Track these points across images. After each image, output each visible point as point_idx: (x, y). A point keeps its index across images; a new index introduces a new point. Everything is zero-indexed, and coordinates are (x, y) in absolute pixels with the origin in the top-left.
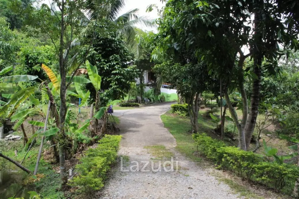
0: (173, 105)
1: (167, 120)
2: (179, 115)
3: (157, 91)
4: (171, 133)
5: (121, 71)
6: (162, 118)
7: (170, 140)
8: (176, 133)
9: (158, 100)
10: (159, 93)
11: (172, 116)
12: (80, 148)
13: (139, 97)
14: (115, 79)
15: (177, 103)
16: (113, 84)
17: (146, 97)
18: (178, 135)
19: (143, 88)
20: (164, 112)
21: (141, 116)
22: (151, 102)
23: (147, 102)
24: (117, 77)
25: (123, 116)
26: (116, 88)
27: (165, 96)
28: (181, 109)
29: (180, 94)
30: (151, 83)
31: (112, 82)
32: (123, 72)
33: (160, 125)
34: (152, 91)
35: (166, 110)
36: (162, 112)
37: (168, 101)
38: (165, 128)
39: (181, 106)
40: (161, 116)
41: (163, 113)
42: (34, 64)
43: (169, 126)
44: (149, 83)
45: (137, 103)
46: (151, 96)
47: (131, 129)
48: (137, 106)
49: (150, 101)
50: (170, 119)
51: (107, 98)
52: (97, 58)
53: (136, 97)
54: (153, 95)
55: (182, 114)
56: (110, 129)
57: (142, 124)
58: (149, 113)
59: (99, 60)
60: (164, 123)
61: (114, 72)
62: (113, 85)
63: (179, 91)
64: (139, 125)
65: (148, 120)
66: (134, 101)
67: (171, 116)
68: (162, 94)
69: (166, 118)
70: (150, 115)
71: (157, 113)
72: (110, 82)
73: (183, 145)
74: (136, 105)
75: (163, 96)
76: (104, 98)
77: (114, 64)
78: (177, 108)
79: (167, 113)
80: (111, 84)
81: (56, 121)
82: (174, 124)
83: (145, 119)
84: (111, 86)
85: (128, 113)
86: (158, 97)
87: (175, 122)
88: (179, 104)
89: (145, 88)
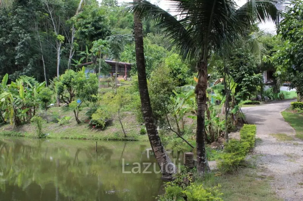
0: (292, 103)
1: (287, 116)
2: (299, 111)
3: (276, 90)
4: (291, 126)
5: (249, 78)
6: (282, 114)
7: (291, 131)
8: (296, 126)
9: (278, 98)
10: (279, 91)
11: (292, 113)
12: (221, 135)
13: (259, 96)
14: (245, 85)
15: (297, 100)
16: (243, 88)
17: (265, 95)
18: (297, 128)
19: (263, 87)
20: (284, 108)
21: (263, 112)
22: (271, 100)
23: (267, 100)
24: (246, 83)
25: (247, 112)
26: (246, 91)
27: (284, 94)
28: (300, 106)
29: (299, 94)
30: (270, 82)
31: (243, 86)
32: (251, 79)
33: (281, 119)
34: (271, 90)
35: (286, 107)
36: (282, 109)
37: (288, 98)
38: (286, 122)
39: (301, 104)
40: (282, 112)
41: (284, 110)
42: (177, 73)
43: (289, 120)
44: (268, 82)
45: (258, 101)
46: (271, 94)
47: (257, 122)
48: (258, 104)
49: (270, 98)
50: (290, 114)
51: (239, 99)
52: (230, 69)
53: (257, 96)
54: (272, 93)
55: (302, 111)
56: (240, 122)
57: (266, 119)
58: (269, 110)
59: (232, 71)
60: (285, 118)
61: (244, 79)
62: (244, 90)
63: (298, 91)
64: (262, 119)
65: (269, 116)
66: (255, 99)
67: (290, 112)
68: (281, 92)
69: (286, 114)
70: (271, 112)
71: (277, 110)
72: (241, 87)
73: (302, 134)
74: (256, 102)
75: (282, 94)
76: (237, 99)
77: (243, 73)
78: (297, 105)
79: (287, 110)
80: (242, 89)
81: (208, 116)
82: (293, 119)
83: (267, 115)
84: (242, 90)
85: (251, 110)
86: (277, 95)
87: (295, 118)
88: (298, 101)
89: (265, 87)
